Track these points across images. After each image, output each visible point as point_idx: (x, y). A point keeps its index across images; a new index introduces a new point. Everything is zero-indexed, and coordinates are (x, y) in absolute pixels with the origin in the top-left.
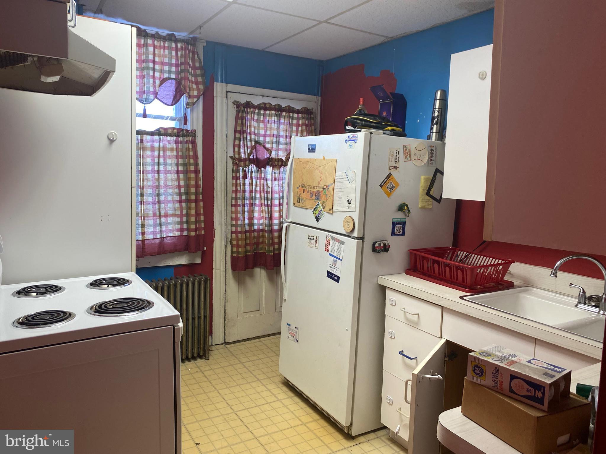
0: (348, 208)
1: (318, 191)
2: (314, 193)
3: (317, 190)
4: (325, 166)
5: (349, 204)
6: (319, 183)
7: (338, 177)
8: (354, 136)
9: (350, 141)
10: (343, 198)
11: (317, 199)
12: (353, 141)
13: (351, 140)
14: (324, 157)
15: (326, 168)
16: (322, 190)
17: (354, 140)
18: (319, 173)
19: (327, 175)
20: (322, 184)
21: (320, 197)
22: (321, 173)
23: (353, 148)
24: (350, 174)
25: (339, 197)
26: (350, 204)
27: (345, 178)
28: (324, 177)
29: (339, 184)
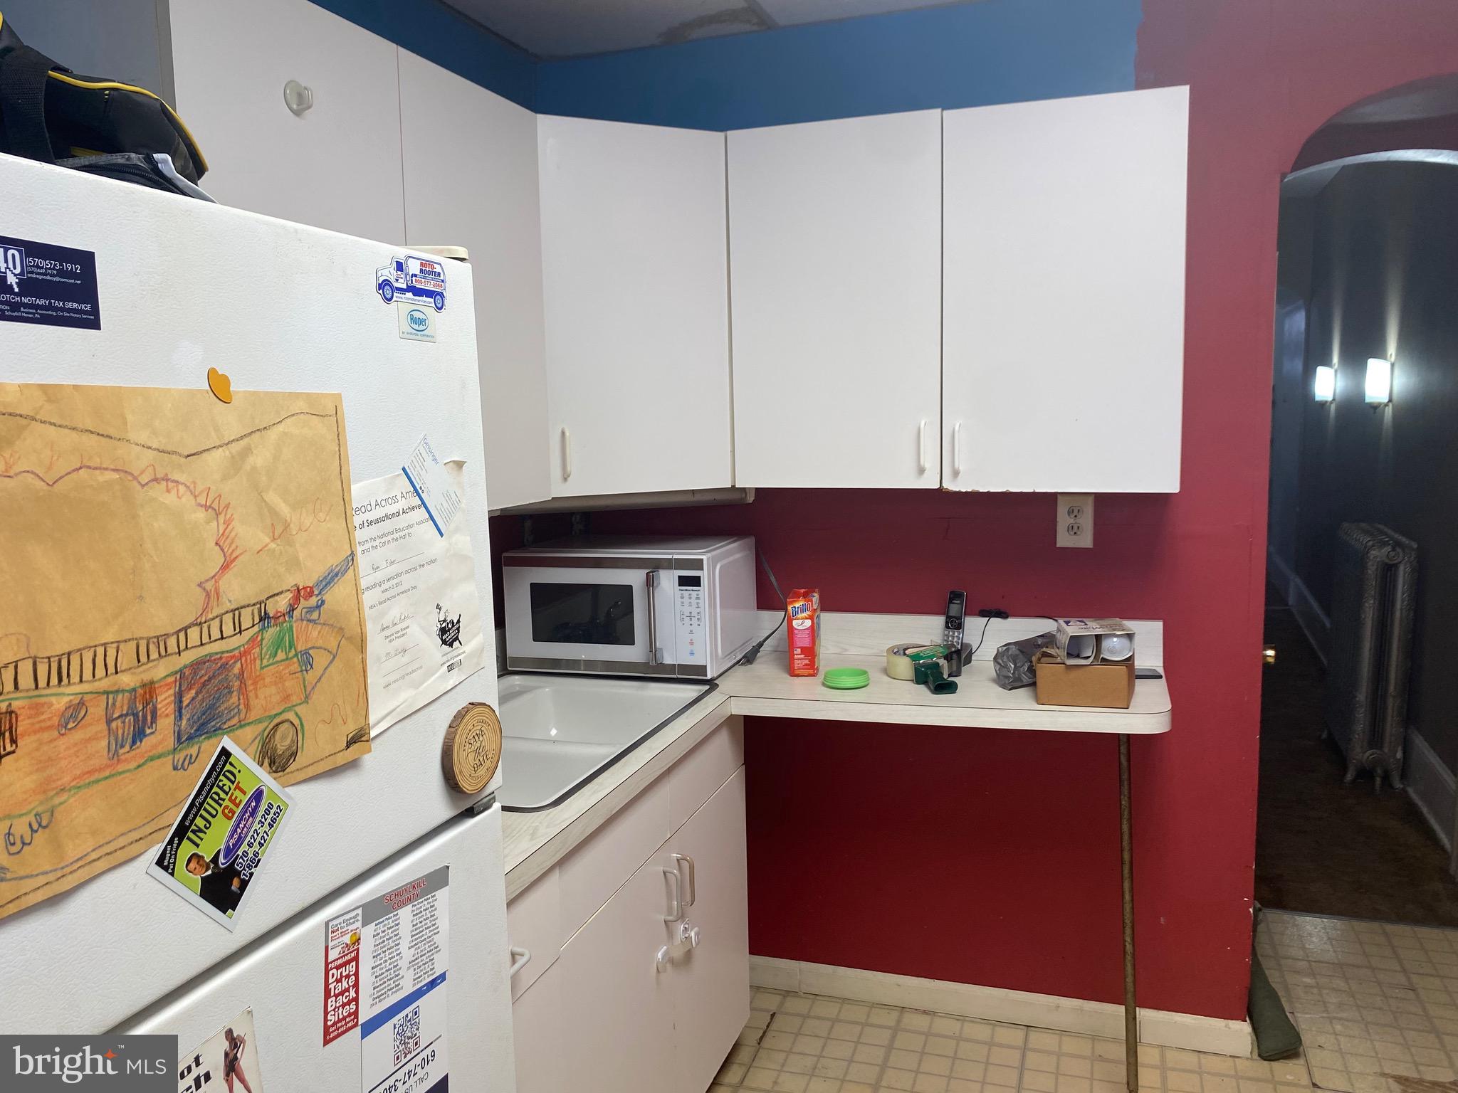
0: (451, 668)
1: (197, 665)
2: (165, 700)
3: (188, 657)
4: (247, 451)
5: (451, 645)
6: (212, 596)
7: (366, 508)
8: (428, 272)
9: (410, 295)
10: (414, 630)
11: (206, 725)
12: (424, 298)
13: (418, 292)
14: (218, 386)
15: (260, 458)
16: (253, 639)
17: (429, 294)
18: (201, 515)
19: (284, 510)
20: (237, 590)
21: (234, 699)
22: (215, 509)
23: (431, 339)
24: (435, 482)
25: (387, 633)
26: (456, 644)
27: (413, 508)
28: (250, 535)
29: (378, 556)
